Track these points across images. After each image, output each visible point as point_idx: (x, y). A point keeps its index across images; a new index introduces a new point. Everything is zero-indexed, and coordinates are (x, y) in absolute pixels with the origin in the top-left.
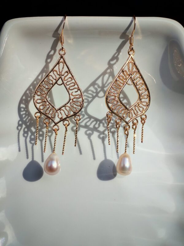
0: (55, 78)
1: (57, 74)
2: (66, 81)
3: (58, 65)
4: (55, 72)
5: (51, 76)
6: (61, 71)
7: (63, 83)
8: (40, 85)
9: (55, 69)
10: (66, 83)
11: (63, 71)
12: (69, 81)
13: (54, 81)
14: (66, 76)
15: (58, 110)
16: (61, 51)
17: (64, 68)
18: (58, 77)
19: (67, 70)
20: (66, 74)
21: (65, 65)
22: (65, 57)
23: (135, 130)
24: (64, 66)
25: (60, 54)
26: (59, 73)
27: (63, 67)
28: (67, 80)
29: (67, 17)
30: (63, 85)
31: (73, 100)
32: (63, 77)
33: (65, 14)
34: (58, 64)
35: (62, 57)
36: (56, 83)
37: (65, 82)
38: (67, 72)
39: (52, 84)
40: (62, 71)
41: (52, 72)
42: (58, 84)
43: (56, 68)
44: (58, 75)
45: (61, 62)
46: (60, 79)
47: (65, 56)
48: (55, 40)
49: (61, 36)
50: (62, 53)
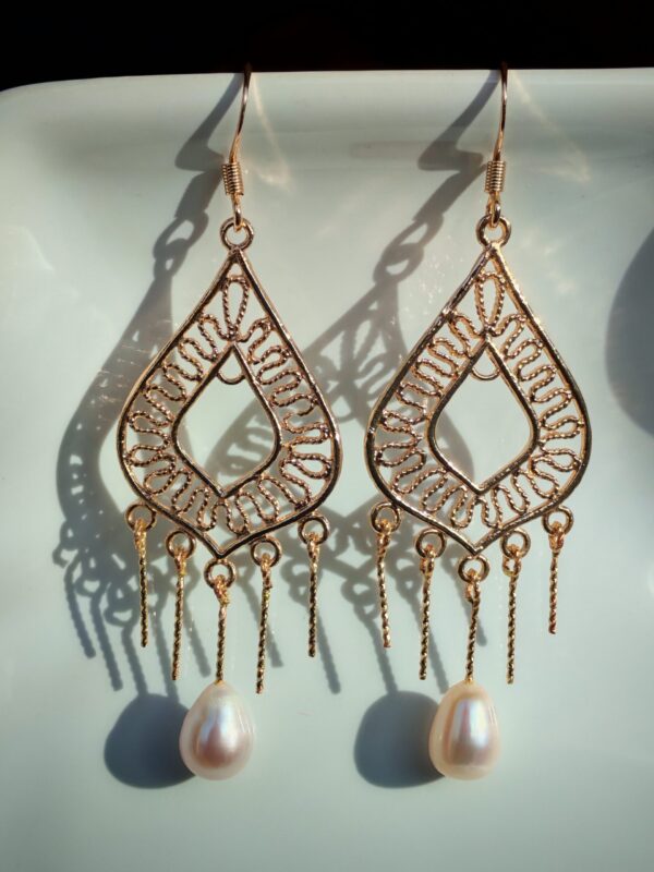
0: (208, 351)
1: (220, 334)
2: (260, 365)
3: (219, 294)
4: (208, 327)
5: (193, 343)
6: (233, 320)
7: (246, 375)
8: (143, 386)
9: (207, 311)
10: (260, 373)
11: (243, 322)
12: (272, 366)
13: (207, 367)
14: (259, 342)
15: (229, 494)
16: (231, 228)
17: (248, 308)
18: (222, 346)
19: (262, 314)
20: (259, 333)
21: (251, 292)
22: (248, 255)
23: (514, 579)
24: (246, 296)
25: (226, 244)
26: (225, 331)
27: (245, 303)
28: (263, 360)
29: (255, 77)
30: (245, 382)
31: (290, 449)
32: (244, 348)
33: (242, 59)
34: (221, 289)
35: (235, 258)
36: (215, 373)
37: (254, 370)
38: (261, 325)
39: (198, 379)
40: (238, 322)
41: (196, 324)
42: (222, 380)
43: (214, 308)
44: (224, 338)
45: (236, 281)
46: (233, 356)
47: (247, 251)
48: (195, 182)
49: (227, 162)
50: (236, 237)
